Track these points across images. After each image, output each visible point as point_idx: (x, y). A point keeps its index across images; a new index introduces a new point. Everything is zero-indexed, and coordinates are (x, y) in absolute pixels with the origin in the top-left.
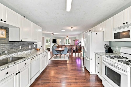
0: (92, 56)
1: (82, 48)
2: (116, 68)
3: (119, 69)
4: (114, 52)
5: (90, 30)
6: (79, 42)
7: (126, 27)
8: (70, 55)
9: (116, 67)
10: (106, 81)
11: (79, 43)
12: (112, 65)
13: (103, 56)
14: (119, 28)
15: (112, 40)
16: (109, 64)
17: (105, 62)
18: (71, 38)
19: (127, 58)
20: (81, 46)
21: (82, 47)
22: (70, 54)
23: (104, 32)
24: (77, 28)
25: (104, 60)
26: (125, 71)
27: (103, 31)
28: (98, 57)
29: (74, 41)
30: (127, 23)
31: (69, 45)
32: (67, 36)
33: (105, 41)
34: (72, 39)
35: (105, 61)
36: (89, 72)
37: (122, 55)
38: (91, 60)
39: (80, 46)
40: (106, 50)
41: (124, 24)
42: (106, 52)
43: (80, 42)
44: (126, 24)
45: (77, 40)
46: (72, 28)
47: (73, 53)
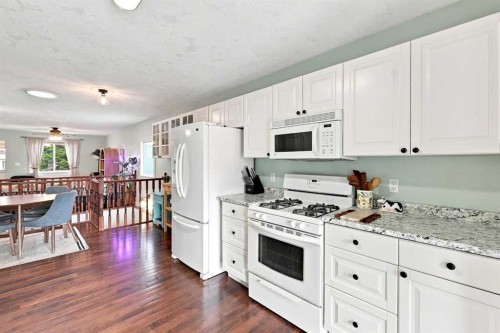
0: (210, 211)
1: (144, 183)
2: (282, 230)
3: (299, 233)
4: (266, 191)
5: (187, 114)
6: (127, 160)
7: (303, 122)
8: (81, 226)
9: (290, 230)
10: (263, 282)
11: (125, 165)
12: (280, 228)
13: (250, 207)
14: (288, 123)
15: (268, 154)
16: (270, 225)
17: (258, 224)
18: (77, 141)
19: (300, 202)
20: (138, 178)
21: (140, 181)
22: (84, 217)
23: (242, 128)
24: (128, 97)
25: (258, 216)
26: (315, 236)
27: (241, 126)
28: (233, 211)
29: (97, 153)
30: (304, 112)
31: (68, 173)
32: (55, 130)
33: (245, 156)
34: (83, 144)
35: (258, 220)
36: (198, 274)
37: (288, 196)
38: (205, 227)
39: (134, 178)
40: (247, 187)
41: (298, 113)
42: (247, 192)
43: (134, 161)
44: (302, 115)
45: (115, 151)
46: (103, 92)
47: (106, 213)
